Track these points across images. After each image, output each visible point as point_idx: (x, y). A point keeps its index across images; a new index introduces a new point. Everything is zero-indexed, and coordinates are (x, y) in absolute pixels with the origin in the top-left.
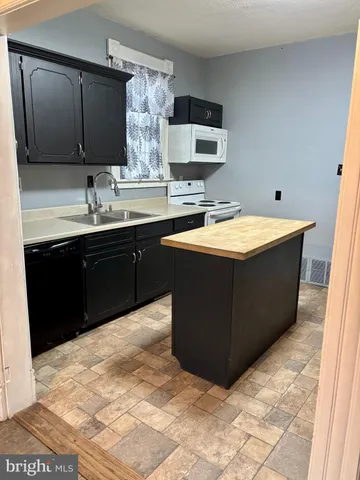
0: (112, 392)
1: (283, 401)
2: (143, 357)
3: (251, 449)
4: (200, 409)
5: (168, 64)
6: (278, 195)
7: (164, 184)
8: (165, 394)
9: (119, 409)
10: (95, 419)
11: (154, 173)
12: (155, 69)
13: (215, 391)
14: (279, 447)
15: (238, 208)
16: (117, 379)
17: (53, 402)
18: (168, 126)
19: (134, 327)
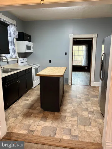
0: (29, 122)
1: (73, 111)
2: (31, 111)
3: (73, 123)
4: (56, 119)
5: (15, 22)
6: (50, 61)
7: (16, 59)
8: (45, 118)
9: (35, 125)
10: (30, 130)
11: (14, 56)
12: (12, 23)
13: (56, 113)
14: (78, 120)
15: (39, 66)
16: (28, 119)
17: (13, 130)
18: (16, 41)
19: (22, 104)
